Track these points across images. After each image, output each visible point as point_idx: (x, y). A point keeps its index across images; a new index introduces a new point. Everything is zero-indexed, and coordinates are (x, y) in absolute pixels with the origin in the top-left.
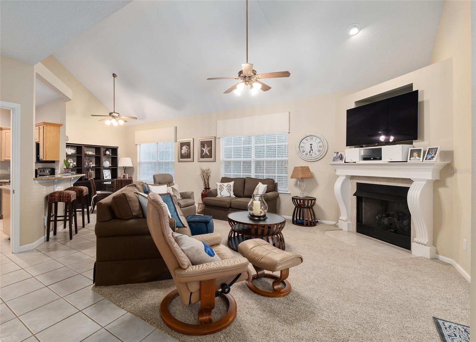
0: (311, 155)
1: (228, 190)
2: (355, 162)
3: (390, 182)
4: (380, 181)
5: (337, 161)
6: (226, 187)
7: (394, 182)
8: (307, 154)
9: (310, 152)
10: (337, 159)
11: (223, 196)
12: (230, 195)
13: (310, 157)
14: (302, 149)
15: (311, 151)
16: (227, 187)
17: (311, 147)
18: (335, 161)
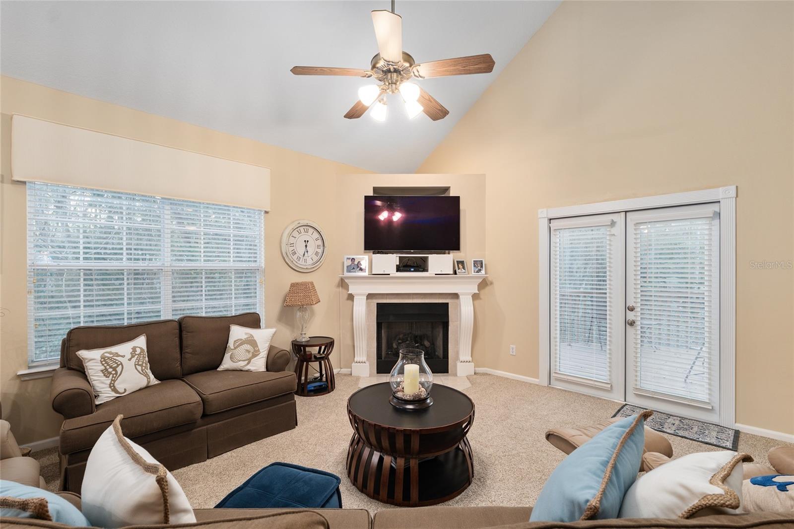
0: (305, 261)
1: (139, 368)
2: (389, 274)
3: (425, 298)
4: (413, 298)
5: (355, 272)
6: (130, 360)
7: (430, 298)
8: (299, 258)
9: (304, 255)
10: (354, 269)
11: (125, 390)
12: (149, 382)
13: (303, 263)
14: (292, 248)
15: (306, 253)
16: (133, 357)
17: (306, 246)
18: (351, 272)
